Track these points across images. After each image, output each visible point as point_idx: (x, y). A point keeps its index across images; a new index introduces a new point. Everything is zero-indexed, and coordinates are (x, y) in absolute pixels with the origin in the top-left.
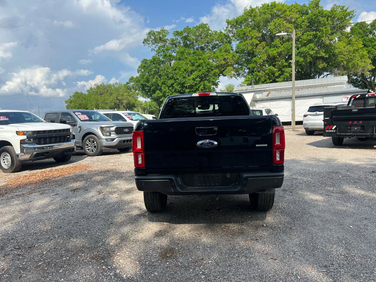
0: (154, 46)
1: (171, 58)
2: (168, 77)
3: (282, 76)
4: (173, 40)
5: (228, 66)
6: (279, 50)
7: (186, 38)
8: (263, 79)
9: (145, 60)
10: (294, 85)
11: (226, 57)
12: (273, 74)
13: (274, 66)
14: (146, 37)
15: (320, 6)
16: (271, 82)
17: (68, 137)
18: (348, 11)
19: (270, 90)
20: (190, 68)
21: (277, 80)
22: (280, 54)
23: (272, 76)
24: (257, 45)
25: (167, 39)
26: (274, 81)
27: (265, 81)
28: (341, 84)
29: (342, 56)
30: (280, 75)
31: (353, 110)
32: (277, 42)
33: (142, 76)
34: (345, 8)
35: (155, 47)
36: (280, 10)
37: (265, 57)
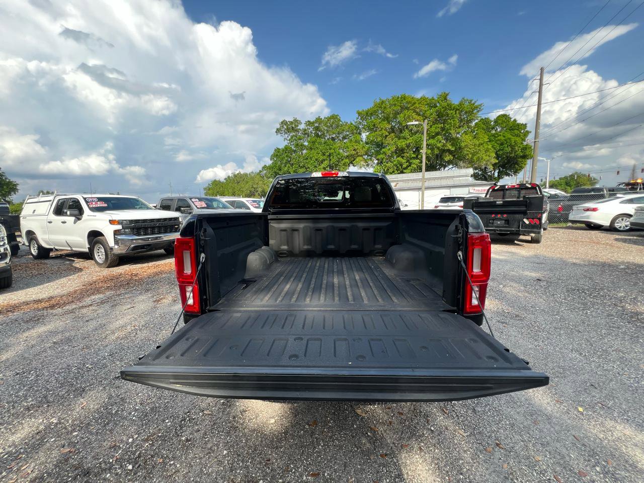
0: (286, 135)
1: (302, 147)
2: (299, 166)
3: (409, 168)
4: (305, 130)
5: (358, 156)
6: (408, 142)
7: (317, 129)
8: (391, 170)
9: (278, 149)
10: (423, 176)
11: (356, 147)
12: (401, 165)
13: (403, 157)
14: (278, 127)
15: (448, 99)
16: (399, 173)
17: (177, 226)
18: (476, 104)
19: (398, 181)
20: (322, 158)
21: (405, 171)
22: (408, 146)
23: (400, 167)
24: (386, 136)
25: (300, 129)
26: (402, 172)
27: (393, 172)
28: (466, 176)
29: (468, 149)
30: (408, 166)
31: (497, 203)
32: (406, 133)
33: (275, 164)
34: (473, 102)
35: (288, 137)
36: (410, 102)
37: (393, 149)
